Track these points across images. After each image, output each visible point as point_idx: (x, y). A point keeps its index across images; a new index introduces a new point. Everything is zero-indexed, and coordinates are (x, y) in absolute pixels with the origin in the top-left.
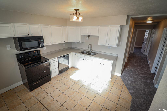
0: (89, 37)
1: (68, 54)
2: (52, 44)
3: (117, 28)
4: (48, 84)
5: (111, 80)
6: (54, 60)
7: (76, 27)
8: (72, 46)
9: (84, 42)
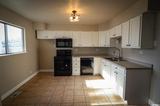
0: (120, 40)
1: (93, 58)
2: (80, 46)
3: (138, 19)
4: (66, 77)
5: (128, 105)
6: (76, 59)
7: (107, 31)
8: (108, 53)
9: (117, 47)
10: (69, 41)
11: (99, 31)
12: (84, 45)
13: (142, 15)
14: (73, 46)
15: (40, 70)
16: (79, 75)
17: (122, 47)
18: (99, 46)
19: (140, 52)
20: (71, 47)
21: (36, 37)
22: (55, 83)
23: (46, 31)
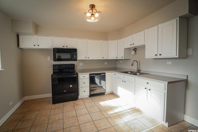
0: (136, 51)
1: (105, 73)
2: (87, 59)
3: (173, 24)
4: (71, 103)
5: (168, 127)
6: (84, 75)
7: (118, 40)
8: (117, 67)
9: (131, 59)
10: (73, 52)
11: (109, 41)
12: (92, 57)
13: (178, 18)
14: (77, 59)
15: (25, 97)
16: (88, 96)
17: (146, 58)
18: (109, 59)
19: (167, 62)
20: (76, 60)
21: (18, 45)
22: (59, 116)
23: (36, 36)
